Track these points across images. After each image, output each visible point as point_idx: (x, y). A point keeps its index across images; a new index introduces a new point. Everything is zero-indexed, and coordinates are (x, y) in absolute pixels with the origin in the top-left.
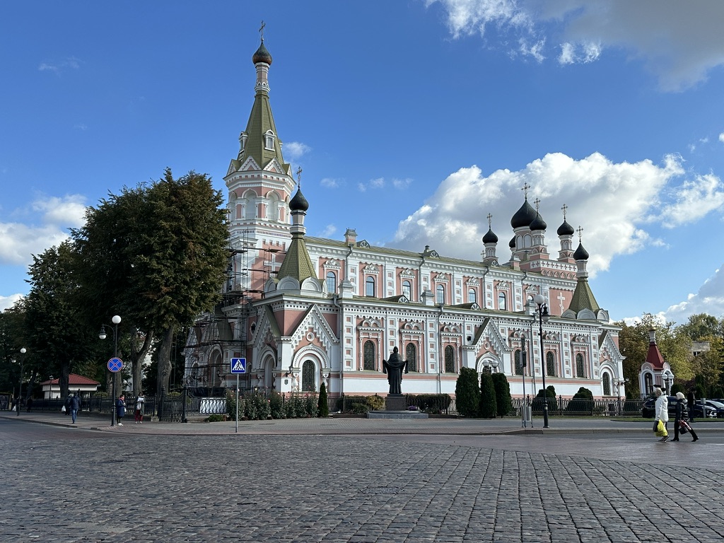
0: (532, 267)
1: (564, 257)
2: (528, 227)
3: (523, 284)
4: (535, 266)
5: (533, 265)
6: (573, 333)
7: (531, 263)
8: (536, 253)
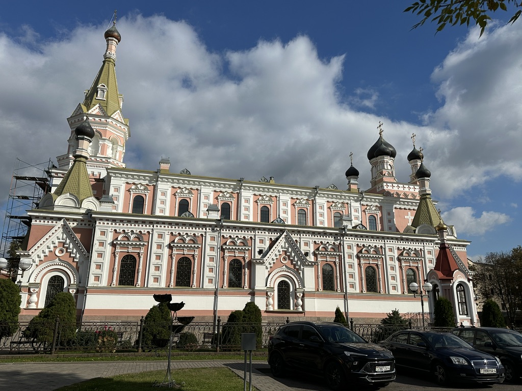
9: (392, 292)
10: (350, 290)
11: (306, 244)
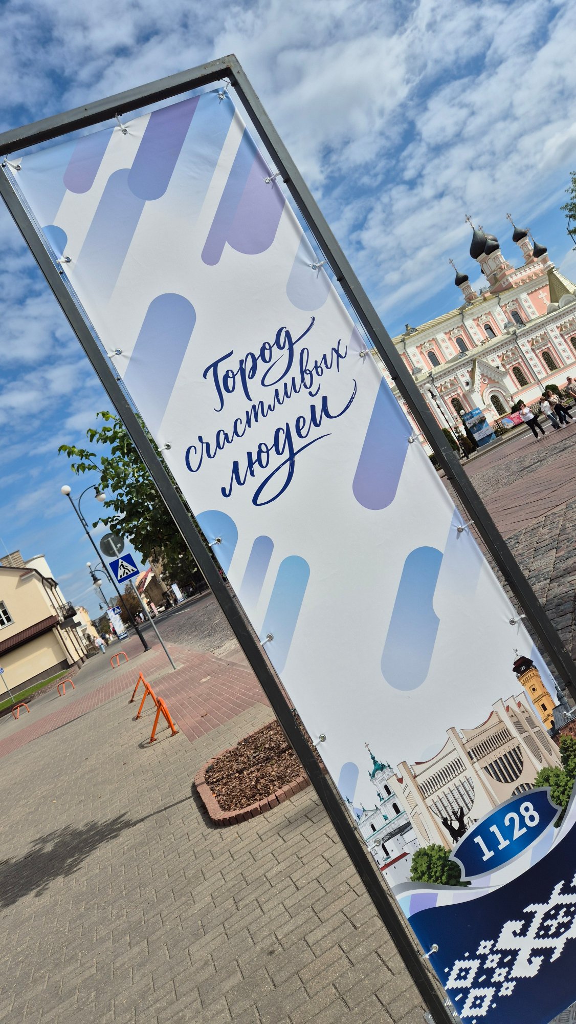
0: (504, 286)
1: (529, 259)
2: (484, 254)
3: (501, 307)
4: (507, 283)
5: (504, 283)
6: (559, 325)
7: (502, 283)
8: (501, 272)
9: (568, 362)
10: (540, 377)
11: (493, 361)
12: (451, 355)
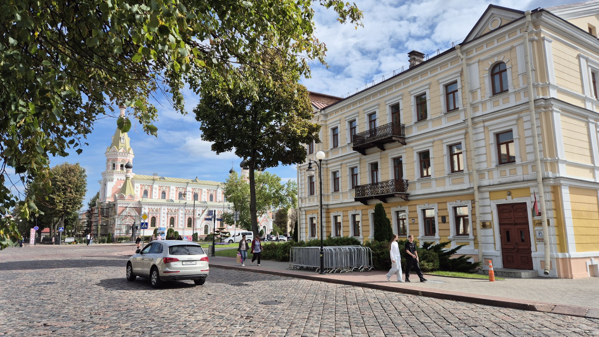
12: (204, 199)
